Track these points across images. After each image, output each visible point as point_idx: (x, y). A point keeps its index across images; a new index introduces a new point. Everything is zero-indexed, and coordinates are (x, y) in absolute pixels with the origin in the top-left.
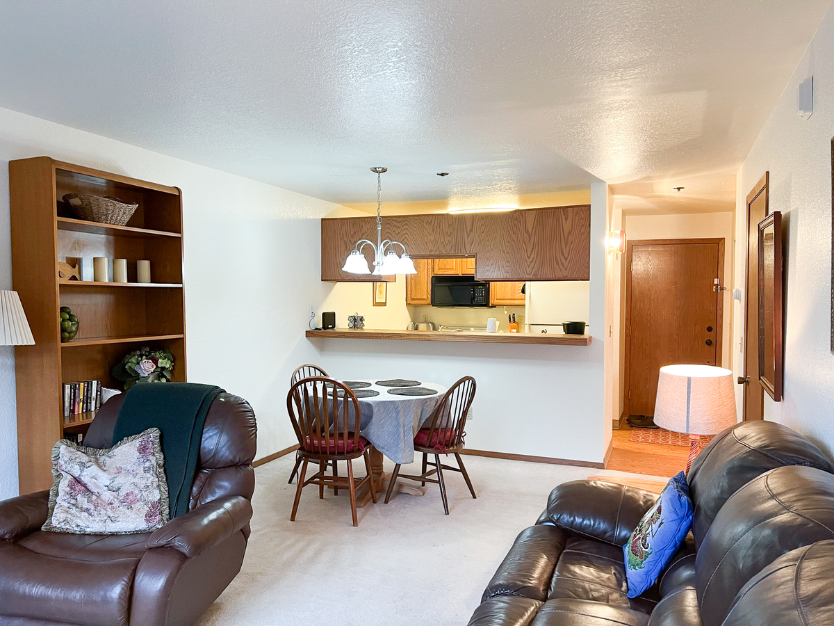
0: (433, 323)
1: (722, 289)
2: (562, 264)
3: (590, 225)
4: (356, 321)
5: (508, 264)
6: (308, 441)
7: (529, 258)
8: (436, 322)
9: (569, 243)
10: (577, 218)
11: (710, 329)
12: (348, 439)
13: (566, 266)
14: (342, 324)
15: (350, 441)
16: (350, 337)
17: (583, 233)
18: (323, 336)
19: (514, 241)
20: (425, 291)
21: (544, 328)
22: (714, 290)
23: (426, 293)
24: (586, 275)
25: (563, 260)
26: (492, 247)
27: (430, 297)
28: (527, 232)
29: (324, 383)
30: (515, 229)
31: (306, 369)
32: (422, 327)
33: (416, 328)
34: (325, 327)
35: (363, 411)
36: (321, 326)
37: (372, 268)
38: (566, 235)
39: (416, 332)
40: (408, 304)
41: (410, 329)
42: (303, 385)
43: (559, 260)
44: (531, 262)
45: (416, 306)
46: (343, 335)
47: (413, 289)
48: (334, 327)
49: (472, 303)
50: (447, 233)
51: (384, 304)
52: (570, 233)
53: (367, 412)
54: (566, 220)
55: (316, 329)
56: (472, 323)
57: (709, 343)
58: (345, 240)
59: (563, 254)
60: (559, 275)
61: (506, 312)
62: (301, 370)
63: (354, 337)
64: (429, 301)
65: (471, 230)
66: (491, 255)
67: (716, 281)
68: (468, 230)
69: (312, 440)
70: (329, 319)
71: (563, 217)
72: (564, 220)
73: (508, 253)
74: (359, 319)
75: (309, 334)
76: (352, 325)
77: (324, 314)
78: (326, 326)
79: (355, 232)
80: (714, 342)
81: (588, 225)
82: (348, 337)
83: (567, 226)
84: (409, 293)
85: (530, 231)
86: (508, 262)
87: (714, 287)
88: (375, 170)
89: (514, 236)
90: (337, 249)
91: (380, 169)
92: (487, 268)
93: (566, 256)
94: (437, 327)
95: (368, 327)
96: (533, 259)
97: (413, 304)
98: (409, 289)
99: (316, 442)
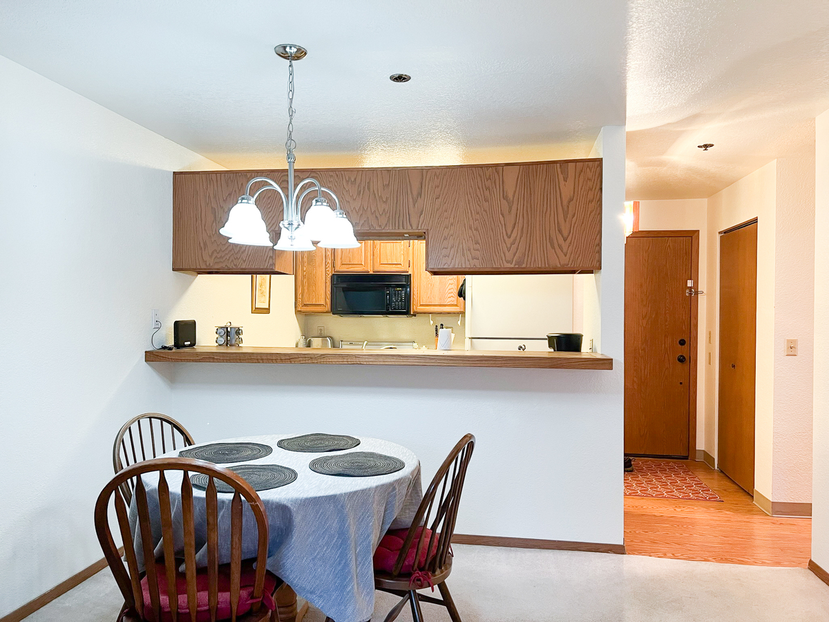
0: (331, 338)
1: (697, 293)
2: (560, 247)
3: (601, 189)
4: (230, 335)
5: (477, 246)
6: (147, 596)
7: (509, 237)
8: (336, 337)
9: (570, 216)
10: (582, 177)
11: (682, 342)
12: (242, 588)
13: (565, 250)
14: (206, 339)
15: (244, 593)
16: (223, 361)
17: (591, 201)
18: (177, 360)
19: (485, 211)
20: (322, 293)
21: (521, 343)
22: (687, 295)
23: (323, 296)
24: (595, 263)
25: (561, 240)
26: (452, 220)
27: (329, 302)
28: (505, 198)
29: (186, 475)
30: (487, 193)
31: (145, 423)
32: (316, 342)
33: (309, 345)
34: (178, 344)
35: (271, 520)
36: (171, 343)
37: (275, 235)
38: (565, 203)
39: (308, 351)
40: (297, 312)
41: (301, 345)
42: (135, 479)
43: (555, 241)
44: (513, 243)
45: (307, 314)
46: (209, 357)
47: (306, 291)
48: (193, 344)
49: (387, 310)
50: (381, 197)
51: (267, 311)
52: (571, 200)
53: (278, 523)
54: (565, 180)
55: (164, 348)
56: (384, 336)
57: (682, 360)
58: (214, 205)
59: (560, 231)
60: (555, 263)
61: (432, 322)
62: (135, 427)
63: (229, 361)
64: (328, 307)
65: (420, 194)
66: (452, 232)
67: (690, 283)
68: (415, 193)
69: (155, 598)
70: (184, 331)
71: (561, 177)
72: (562, 182)
73: (476, 229)
74: (233, 332)
75: (150, 357)
76: (222, 341)
77: (176, 323)
78: (180, 343)
79: (230, 194)
80: (687, 358)
81: (598, 187)
82: (218, 361)
83: (567, 189)
84: (299, 296)
85: (510, 196)
86: (477, 243)
87: (688, 291)
88: (283, 53)
89: (486, 204)
90: (199, 221)
91: (294, 50)
92: (444, 252)
93: (565, 234)
94: (337, 344)
95: (249, 343)
96: (515, 239)
97: (304, 312)
98: (300, 291)
99: (164, 599)
